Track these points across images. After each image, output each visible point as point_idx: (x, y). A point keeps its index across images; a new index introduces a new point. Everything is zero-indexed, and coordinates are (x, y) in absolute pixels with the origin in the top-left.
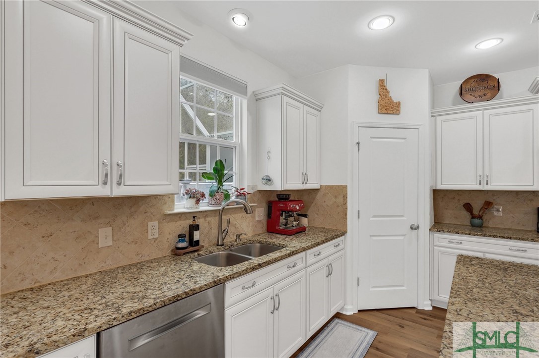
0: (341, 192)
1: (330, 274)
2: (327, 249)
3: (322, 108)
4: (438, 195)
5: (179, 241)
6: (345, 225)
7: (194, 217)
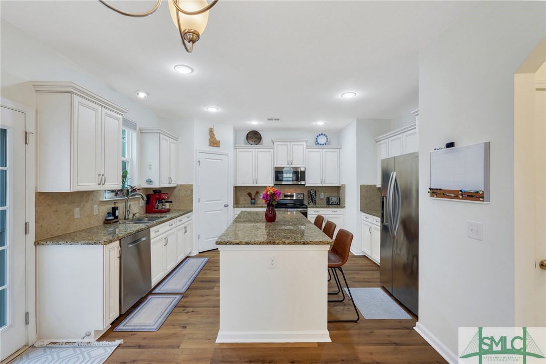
0: (189, 189)
1: (186, 232)
2: (184, 218)
3: (178, 139)
4: (237, 189)
5: (108, 216)
6: (192, 206)
7: (115, 203)
